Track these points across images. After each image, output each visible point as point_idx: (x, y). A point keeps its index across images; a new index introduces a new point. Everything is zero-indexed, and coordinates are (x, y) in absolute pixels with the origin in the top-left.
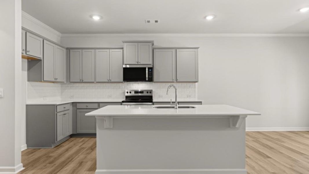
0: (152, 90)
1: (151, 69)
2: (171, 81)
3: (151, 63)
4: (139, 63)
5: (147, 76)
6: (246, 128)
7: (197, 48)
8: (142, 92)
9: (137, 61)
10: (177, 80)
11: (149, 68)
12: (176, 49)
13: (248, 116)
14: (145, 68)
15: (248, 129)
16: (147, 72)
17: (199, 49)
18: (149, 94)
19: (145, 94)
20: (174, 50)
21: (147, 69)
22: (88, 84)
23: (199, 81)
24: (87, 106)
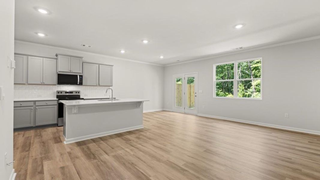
0: (80, 91)
1: (81, 77)
2: (96, 85)
3: (81, 72)
4: (71, 72)
5: (79, 81)
6: (143, 111)
7: (112, 66)
8: (71, 92)
9: (70, 70)
10: (99, 84)
11: (80, 76)
12: (99, 64)
13: (144, 102)
14: (77, 76)
15: (144, 112)
16: (79, 78)
17: (113, 66)
18: (77, 94)
19: (74, 94)
20: (98, 65)
21: (78, 77)
22: (21, 86)
23: (113, 85)
24: (21, 104)
